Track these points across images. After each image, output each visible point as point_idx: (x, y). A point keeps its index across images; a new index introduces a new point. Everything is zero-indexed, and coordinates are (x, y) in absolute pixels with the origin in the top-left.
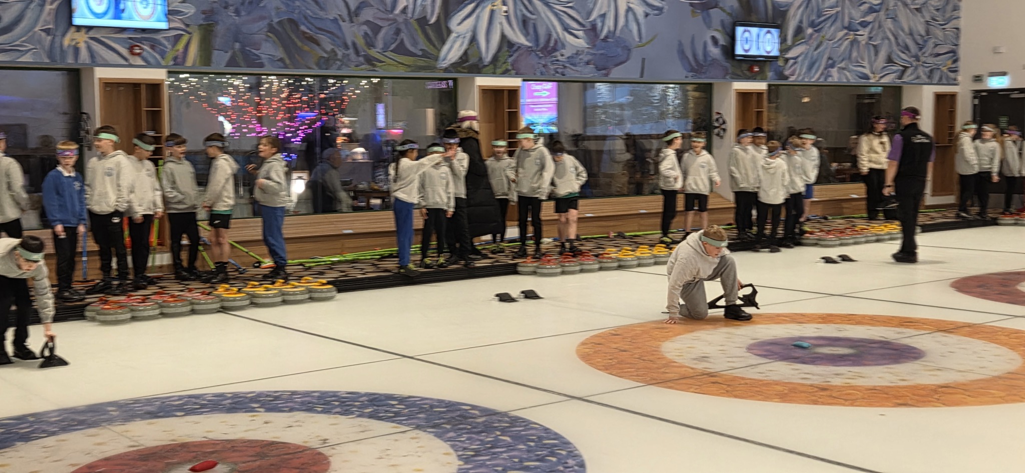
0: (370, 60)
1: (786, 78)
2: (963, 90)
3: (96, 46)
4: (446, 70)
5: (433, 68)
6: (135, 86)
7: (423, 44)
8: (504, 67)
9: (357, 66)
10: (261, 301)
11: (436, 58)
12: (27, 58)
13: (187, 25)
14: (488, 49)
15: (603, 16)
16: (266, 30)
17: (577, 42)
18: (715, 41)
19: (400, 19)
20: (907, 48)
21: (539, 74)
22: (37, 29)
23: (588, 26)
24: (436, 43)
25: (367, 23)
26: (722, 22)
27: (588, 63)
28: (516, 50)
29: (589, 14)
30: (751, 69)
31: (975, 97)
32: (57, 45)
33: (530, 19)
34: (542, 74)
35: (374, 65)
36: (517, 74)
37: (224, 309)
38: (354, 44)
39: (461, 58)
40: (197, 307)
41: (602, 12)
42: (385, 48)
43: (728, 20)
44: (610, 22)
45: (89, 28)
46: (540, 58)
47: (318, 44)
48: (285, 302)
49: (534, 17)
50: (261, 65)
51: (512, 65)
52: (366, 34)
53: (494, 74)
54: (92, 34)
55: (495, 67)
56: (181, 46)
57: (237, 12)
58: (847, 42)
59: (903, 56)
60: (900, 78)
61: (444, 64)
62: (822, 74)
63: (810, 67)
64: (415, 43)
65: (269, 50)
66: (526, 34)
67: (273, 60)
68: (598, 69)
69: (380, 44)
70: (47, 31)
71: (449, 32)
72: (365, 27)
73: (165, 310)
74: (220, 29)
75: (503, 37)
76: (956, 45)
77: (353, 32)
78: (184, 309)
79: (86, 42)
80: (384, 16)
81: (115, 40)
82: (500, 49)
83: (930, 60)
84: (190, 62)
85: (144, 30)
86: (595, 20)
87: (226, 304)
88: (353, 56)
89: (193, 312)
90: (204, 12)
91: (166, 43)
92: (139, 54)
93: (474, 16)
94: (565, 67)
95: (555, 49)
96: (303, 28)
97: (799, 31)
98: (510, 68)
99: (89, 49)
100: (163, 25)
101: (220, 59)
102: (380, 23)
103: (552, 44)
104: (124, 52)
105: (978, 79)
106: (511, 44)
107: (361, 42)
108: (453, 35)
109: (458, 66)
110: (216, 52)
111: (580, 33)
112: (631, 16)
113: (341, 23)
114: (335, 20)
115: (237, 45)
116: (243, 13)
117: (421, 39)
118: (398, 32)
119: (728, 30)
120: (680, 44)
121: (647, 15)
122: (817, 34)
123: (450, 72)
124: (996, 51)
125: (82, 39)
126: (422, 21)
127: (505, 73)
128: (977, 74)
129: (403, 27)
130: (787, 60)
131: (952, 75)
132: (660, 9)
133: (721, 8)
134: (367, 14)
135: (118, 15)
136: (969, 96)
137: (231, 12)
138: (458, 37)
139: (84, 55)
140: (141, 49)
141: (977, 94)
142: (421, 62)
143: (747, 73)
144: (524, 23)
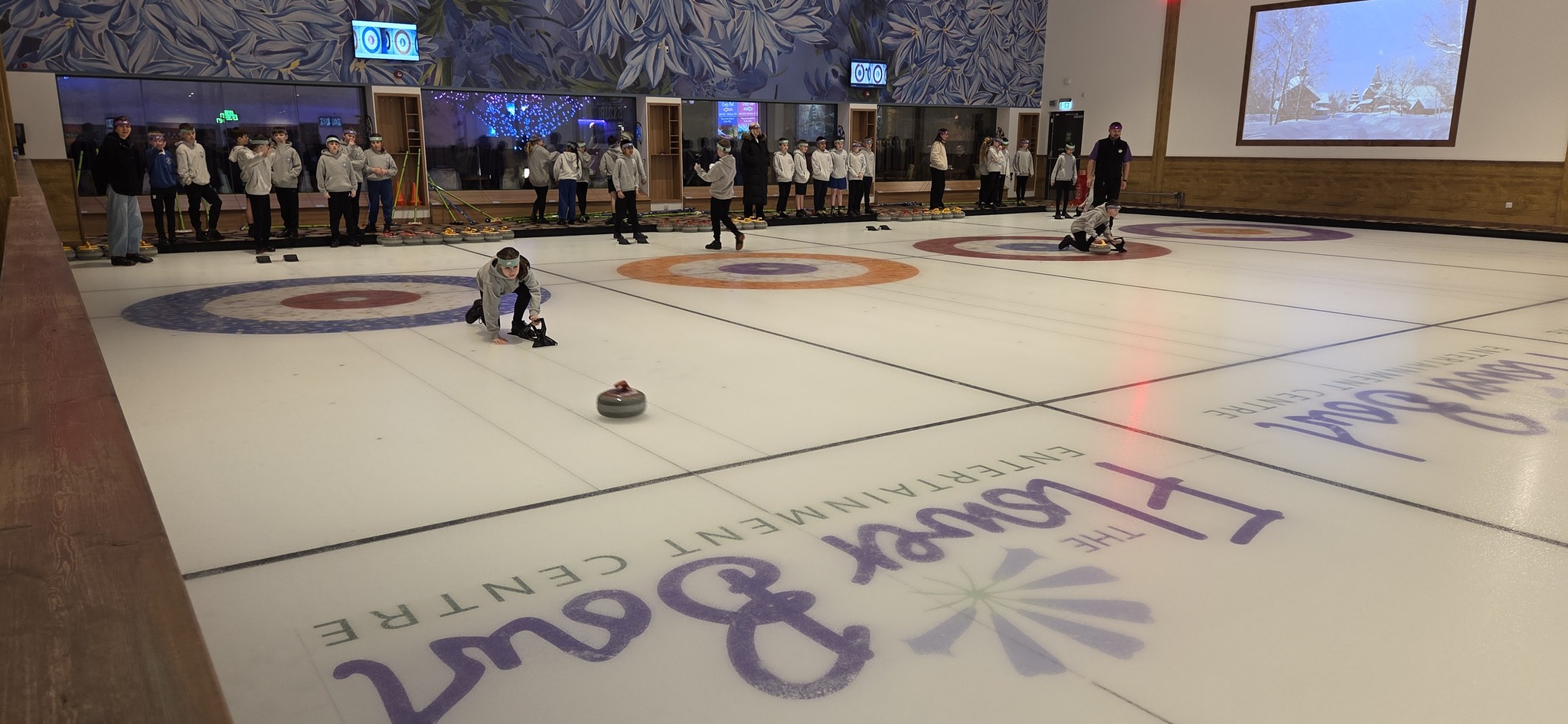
0: (566, 84)
1: (895, 101)
2: (1043, 112)
3: (372, 72)
4: (623, 91)
5: (614, 90)
6: (400, 99)
7: (606, 73)
8: (667, 90)
9: (556, 87)
10: (468, 238)
11: (616, 84)
12: (326, 79)
13: (434, 58)
14: (655, 78)
15: (746, 53)
16: (490, 61)
17: (725, 73)
18: (835, 73)
19: (588, 55)
20: (997, 79)
21: (694, 95)
22: (332, 60)
23: (733, 61)
24: (616, 73)
25: (563, 57)
26: (841, 59)
27: (733, 88)
28: (677, 78)
29: (734, 52)
30: (864, 94)
31: (1051, 118)
32: (346, 70)
33: (687, 56)
34: (696, 94)
35: (569, 88)
36: (677, 96)
37: (445, 242)
38: (554, 72)
39: (634, 83)
40: (426, 240)
41: (744, 51)
42: (577, 76)
43: (846, 58)
44: (750, 59)
45: (367, 60)
46: (695, 84)
47: (528, 72)
48: (486, 241)
49: (690, 54)
50: (487, 86)
51: (674, 89)
52: (562, 65)
53: (660, 95)
54: (368, 63)
55: (660, 89)
56: (430, 72)
57: (469, 49)
58: (946, 74)
59: (992, 85)
60: (991, 101)
61: (622, 88)
62: (923, 98)
63: (914, 93)
64: (599, 72)
65: (492, 75)
66: (684, 67)
67: (494, 83)
68: (741, 92)
69: (573, 72)
70: (339, 61)
71: (625, 65)
72: (562, 61)
73: (406, 241)
74: (456, 61)
75: (666, 67)
76: (1039, 77)
77: (553, 64)
78: (418, 241)
79: (365, 69)
80: (575, 53)
81: (385, 68)
82: (664, 76)
83: (1016, 89)
84: (436, 83)
85: (403, 61)
86: (738, 57)
87: (446, 239)
88: (553, 80)
89: (425, 243)
90: (444, 49)
91: (420, 70)
92: (400, 77)
93: (644, 52)
94: (715, 91)
95: (707, 78)
96: (516, 61)
97: (905, 66)
98: (672, 90)
99: (367, 73)
100: (417, 58)
101: (458, 81)
102: (573, 58)
103: (704, 74)
104: (391, 76)
105: (1053, 103)
106: (672, 74)
107: (559, 71)
108: (628, 67)
109: (630, 89)
110: (454, 77)
111: (727, 66)
112: (766, 54)
113: (544, 58)
114: (539, 56)
115: (469, 72)
116: (473, 50)
117: (604, 68)
118: (586, 64)
119: (845, 65)
120: (806, 75)
121: (779, 53)
122: (919, 69)
123: (626, 93)
124: (1065, 83)
125: (362, 67)
126: (605, 57)
127: (668, 95)
128: (1052, 100)
129: (590, 61)
130: (894, 88)
131: (1036, 101)
132: (791, 50)
133: (840, 49)
134: (563, 52)
135: (384, 51)
136: (1048, 116)
137: (464, 48)
138: (632, 68)
139: (364, 77)
140: (402, 74)
141: (1053, 114)
142: (604, 86)
143: (861, 97)
144: (683, 59)
